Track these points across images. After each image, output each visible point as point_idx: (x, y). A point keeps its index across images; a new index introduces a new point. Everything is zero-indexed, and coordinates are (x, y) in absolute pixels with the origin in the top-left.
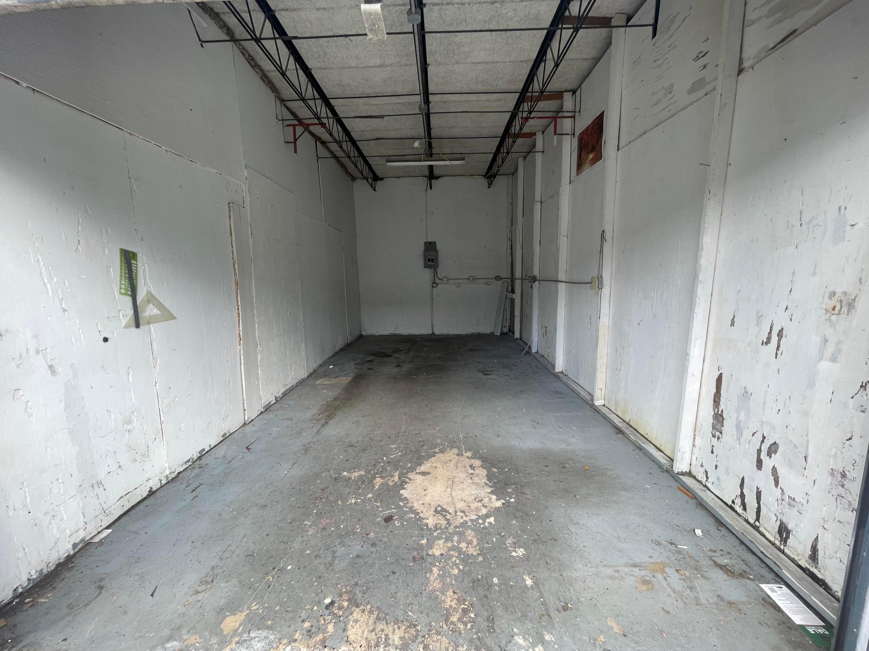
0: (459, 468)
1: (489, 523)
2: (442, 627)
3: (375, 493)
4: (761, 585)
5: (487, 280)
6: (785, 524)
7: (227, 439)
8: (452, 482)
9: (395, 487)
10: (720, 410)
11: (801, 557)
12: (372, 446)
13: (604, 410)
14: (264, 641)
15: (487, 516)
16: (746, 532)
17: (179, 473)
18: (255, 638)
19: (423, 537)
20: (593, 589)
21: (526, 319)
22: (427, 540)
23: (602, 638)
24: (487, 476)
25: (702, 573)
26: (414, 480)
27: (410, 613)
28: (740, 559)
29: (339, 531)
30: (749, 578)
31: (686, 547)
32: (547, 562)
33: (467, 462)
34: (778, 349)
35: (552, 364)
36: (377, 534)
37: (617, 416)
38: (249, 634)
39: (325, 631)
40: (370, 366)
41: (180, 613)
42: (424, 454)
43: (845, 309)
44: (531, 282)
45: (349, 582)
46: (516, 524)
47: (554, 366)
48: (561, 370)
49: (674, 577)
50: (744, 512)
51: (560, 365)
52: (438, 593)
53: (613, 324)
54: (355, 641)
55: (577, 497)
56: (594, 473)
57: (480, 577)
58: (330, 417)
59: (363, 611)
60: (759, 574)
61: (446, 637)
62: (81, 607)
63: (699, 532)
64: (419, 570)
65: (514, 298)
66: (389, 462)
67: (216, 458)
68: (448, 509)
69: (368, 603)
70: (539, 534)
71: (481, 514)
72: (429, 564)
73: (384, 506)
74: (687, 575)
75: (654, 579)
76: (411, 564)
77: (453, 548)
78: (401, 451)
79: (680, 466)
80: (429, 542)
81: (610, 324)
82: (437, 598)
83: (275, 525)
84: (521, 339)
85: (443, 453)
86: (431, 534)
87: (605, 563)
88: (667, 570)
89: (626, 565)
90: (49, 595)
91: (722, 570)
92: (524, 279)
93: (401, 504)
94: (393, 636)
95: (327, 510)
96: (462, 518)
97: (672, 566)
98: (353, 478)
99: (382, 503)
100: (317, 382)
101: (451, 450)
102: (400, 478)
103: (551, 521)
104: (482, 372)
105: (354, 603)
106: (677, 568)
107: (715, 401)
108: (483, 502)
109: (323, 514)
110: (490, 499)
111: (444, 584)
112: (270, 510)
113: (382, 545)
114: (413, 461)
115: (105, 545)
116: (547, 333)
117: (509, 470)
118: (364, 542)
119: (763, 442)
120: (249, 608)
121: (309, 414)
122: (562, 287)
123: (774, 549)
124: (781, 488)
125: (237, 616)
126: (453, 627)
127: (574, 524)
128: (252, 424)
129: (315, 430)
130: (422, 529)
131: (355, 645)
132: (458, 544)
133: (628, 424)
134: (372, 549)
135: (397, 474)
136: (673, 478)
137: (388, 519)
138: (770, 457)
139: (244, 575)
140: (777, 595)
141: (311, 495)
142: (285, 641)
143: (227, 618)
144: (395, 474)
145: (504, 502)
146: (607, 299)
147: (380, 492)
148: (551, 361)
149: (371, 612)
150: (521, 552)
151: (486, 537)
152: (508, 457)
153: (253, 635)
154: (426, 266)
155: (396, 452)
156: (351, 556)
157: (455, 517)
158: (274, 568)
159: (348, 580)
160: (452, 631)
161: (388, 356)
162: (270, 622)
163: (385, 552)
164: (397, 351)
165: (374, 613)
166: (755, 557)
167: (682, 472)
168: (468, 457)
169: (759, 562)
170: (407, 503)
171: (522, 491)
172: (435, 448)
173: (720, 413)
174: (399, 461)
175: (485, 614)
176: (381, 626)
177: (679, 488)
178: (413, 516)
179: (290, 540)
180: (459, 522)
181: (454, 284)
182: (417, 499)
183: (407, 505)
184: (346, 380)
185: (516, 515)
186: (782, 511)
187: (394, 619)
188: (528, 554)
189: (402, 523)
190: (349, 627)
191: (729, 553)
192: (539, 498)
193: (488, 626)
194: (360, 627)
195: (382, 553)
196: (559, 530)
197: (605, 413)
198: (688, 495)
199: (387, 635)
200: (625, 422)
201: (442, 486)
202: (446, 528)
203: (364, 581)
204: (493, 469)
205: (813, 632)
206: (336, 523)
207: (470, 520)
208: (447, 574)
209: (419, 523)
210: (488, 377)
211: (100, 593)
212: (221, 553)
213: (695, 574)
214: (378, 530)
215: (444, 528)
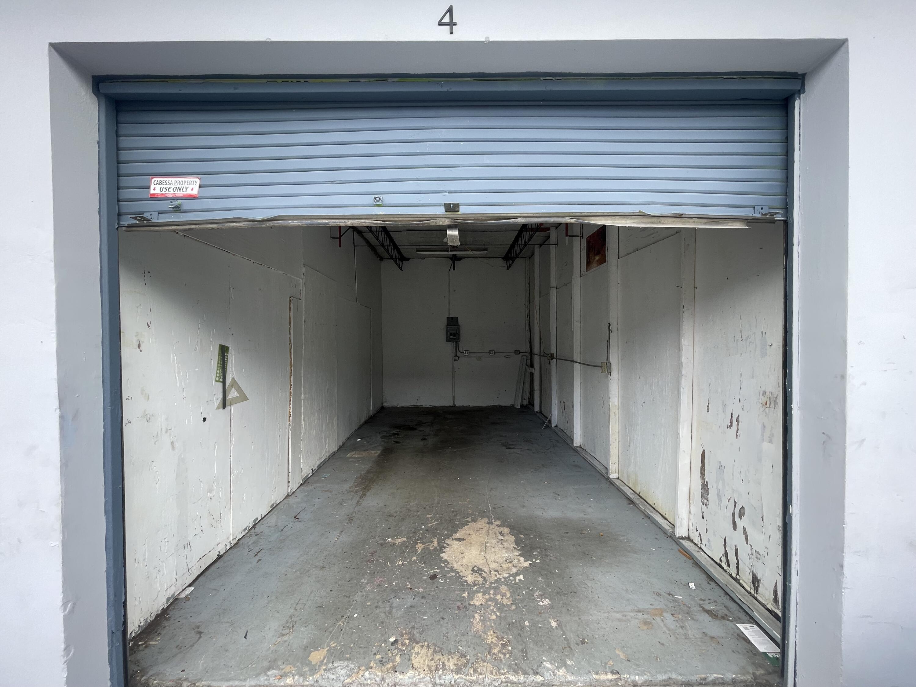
0: (490, 534)
1: (519, 579)
2: (487, 657)
3: (419, 556)
4: (737, 625)
5: (505, 354)
6: (756, 575)
7: (275, 509)
8: (485, 547)
9: (435, 551)
10: (706, 481)
11: (768, 601)
12: (410, 516)
13: (618, 483)
14: (346, 669)
15: (517, 574)
16: (729, 584)
17: (239, 540)
18: (338, 667)
19: (464, 591)
20: (605, 628)
21: (545, 393)
22: (468, 593)
23: (611, 662)
24: (515, 541)
25: (692, 616)
26: (451, 545)
27: (460, 648)
28: (723, 606)
29: (392, 587)
30: (729, 620)
31: (681, 597)
32: (568, 610)
33: (497, 530)
34: (737, 432)
35: (571, 439)
36: (425, 589)
37: (630, 488)
38: (333, 664)
39: (394, 661)
40: (397, 440)
41: (273, 650)
42: (457, 523)
43: (772, 404)
44: (548, 359)
45: (407, 626)
46: (542, 580)
47: (572, 441)
48: (579, 445)
49: (669, 619)
50: (728, 568)
51: (578, 440)
52: (481, 633)
53: (622, 404)
54: (419, 667)
55: (593, 558)
56: (608, 538)
57: (514, 621)
58: (366, 489)
59: (422, 646)
60: (737, 617)
61: (490, 664)
62: (188, 648)
63: (692, 585)
64: (464, 616)
65: (533, 372)
66: (427, 530)
67: (269, 527)
68: (483, 569)
69: (425, 641)
70: (561, 588)
71: (512, 573)
72: (471, 612)
73: (428, 567)
74: (680, 618)
75: (654, 621)
76: (457, 612)
77: (490, 599)
78: (437, 520)
79: (681, 532)
80: (469, 595)
81: (619, 405)
82: (480, 637)
83: (336, 583)
84: (541, 412)
85: (475, 522)
86: (471, 588)
87: (615, 609)
88: (665, 614)
89: (632, 611)
90: (158, 639)
91: (708, 614)
92: (542, 356)
93: (443, 565)
94: (449, 663)
95: (379, 570)
96: (496, 576)
97: (669, 611)
98: (397, 544)
99: (426, 564)
100: (348, 455)
101: (481, 519)
102: (438, 543)
103: (571, 578)
104: (505, 446)
105: (415, 641)
106: (672, 613)
107: (701, 473)
108: (513, 563)
109: (376, 573)
110: (519, 560)
111: (485, 626)
112: (329, 571)
113: (430, 598)
114: (449, 529)
115: (191, 600)
116: (566, 408)
117: (534, 536)
118: (415, 595)
119: (735, 506)
120: (328, 645)
121: (346, 486)
122: (577, 367)
123: (750, 596)
124: (750, 544)
125: (320, 651)
126: (496, 656)
127: (590, 580)
128: (294, 495)
129: (354, 501)
130: (463, 585)
131: (420, 670)
132: (494, 597)
133: (639, 495)
134: (423, 601)
135: (435, 540)
136: (675, 542)
137: (433, 577)
138: (741, 519)
139: (318, 622)
140: (749, 631)
141: (362, 558)
142: (363, 668)
143: (313, 653)
144: (433, 540)
145: (531, 563)
146: (616, 381)
147: (423, 555)
148: (569, 436)
149: (428, 647)
150: (546, 602)
151: (517, 591)
152: (533, 525)
153: (336, 664)
154: (448, 340)
155: (433, 521)
156: (406, 606)
157: (490, 575)
158: (343, 617)
159: (406, 624)
160: (495, 659)
161: (413, 429)
162: (348, 656)
163: (434, 603)
164: (421, 424)
165: (431, 647)
166: (735, 605)
167: (682, 536)
168: (497, 525)
169: (738, 607)
170: (448, 564)
171: (547, 553)
172: (468, 518)
173: (705, 483)
174: (436, 529)
175: (520, 647)
176: (437, 657)
177: (679, 551)
178: (454, 574)
179: (351, 595)
180: (494, 579)
181: (475, 357)
182: (456, 561)
183: (448, 566)
184: (375, 453)
185: (542, 574)
186: (753, 564)
187: (448, 652)
188: (552, 604)
189: (445, 580)
190: (412, 658)
191: (715, 602)
192: (560, 559)
193: (523, 656)
194: (421, 657)
195: (431, 604)
196: (578, 585)
197: (618, 485)
198: (686, 556)
199: (443, 663)
200: (636, 494)
201: (477, 550)
202: (483, 584)
203: (419, 625)
204: (520, 536)
205: (772, 657)
206: (389, 581)
207: (503, 577)
208: (487, 619)
209: (460, 580)
210: (512, 451)
211: (200, 637)
212: (295, 605)
213: (686, 617)
214: (425, 586)
215: (481, 584)
